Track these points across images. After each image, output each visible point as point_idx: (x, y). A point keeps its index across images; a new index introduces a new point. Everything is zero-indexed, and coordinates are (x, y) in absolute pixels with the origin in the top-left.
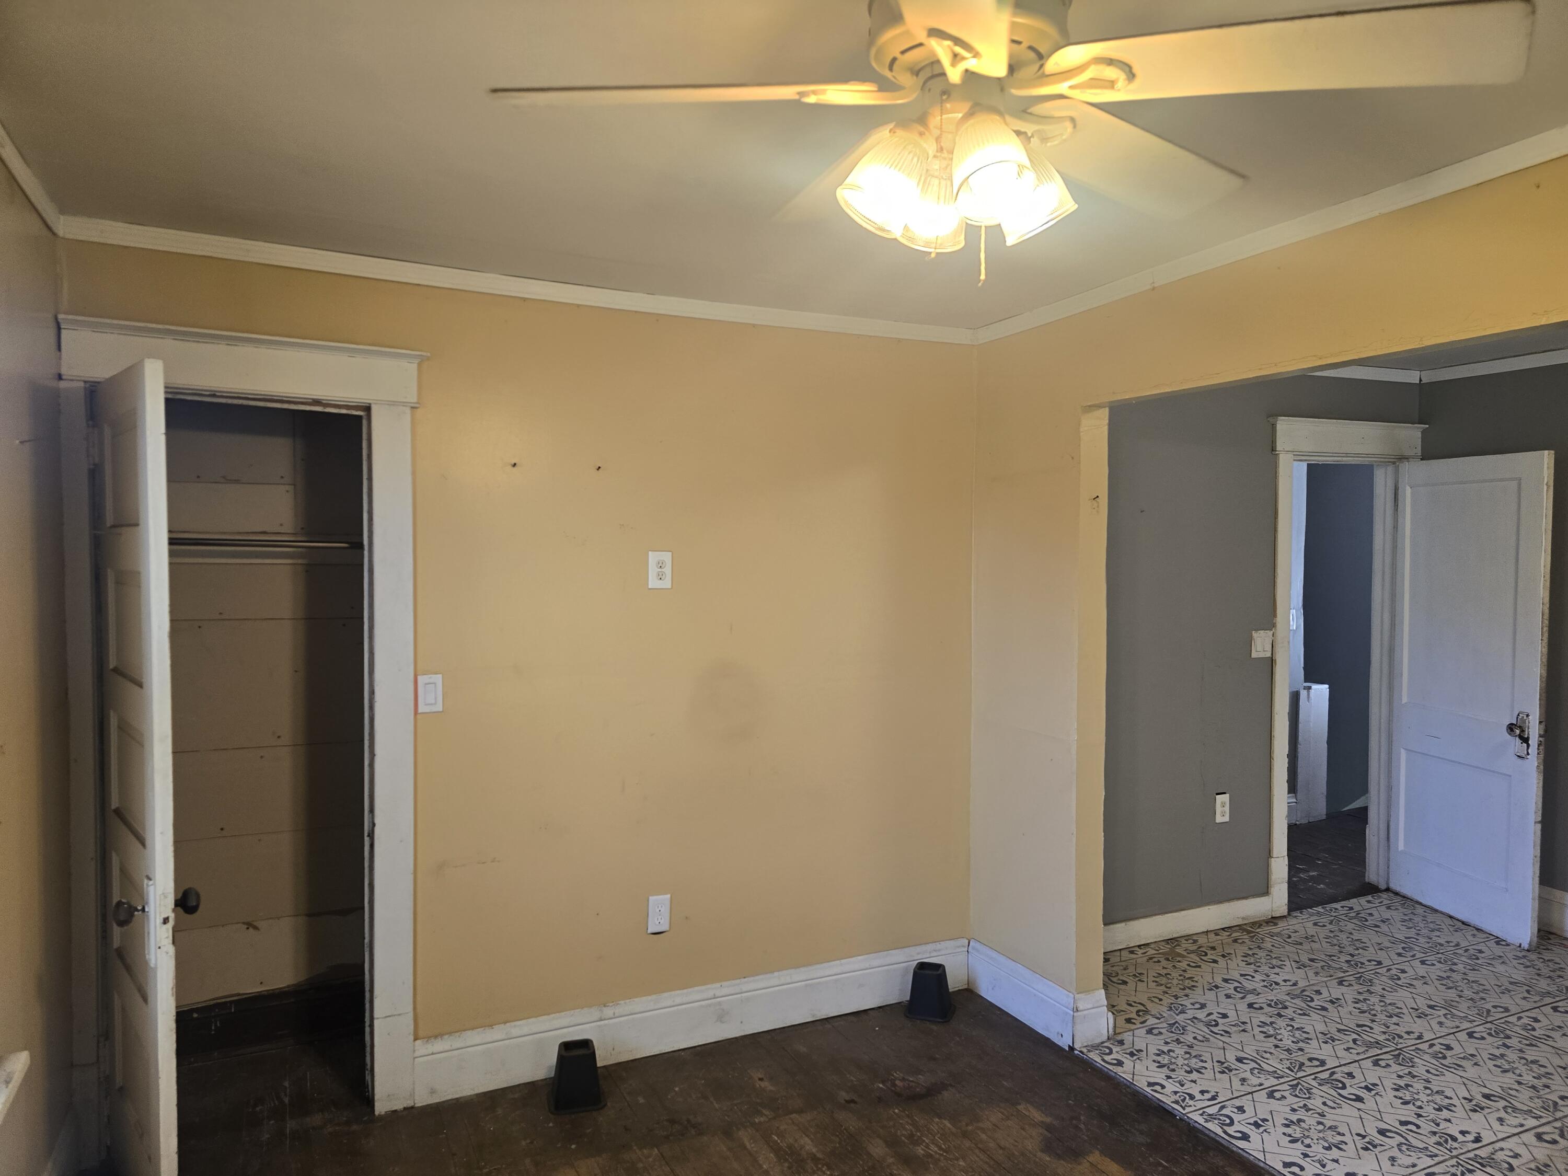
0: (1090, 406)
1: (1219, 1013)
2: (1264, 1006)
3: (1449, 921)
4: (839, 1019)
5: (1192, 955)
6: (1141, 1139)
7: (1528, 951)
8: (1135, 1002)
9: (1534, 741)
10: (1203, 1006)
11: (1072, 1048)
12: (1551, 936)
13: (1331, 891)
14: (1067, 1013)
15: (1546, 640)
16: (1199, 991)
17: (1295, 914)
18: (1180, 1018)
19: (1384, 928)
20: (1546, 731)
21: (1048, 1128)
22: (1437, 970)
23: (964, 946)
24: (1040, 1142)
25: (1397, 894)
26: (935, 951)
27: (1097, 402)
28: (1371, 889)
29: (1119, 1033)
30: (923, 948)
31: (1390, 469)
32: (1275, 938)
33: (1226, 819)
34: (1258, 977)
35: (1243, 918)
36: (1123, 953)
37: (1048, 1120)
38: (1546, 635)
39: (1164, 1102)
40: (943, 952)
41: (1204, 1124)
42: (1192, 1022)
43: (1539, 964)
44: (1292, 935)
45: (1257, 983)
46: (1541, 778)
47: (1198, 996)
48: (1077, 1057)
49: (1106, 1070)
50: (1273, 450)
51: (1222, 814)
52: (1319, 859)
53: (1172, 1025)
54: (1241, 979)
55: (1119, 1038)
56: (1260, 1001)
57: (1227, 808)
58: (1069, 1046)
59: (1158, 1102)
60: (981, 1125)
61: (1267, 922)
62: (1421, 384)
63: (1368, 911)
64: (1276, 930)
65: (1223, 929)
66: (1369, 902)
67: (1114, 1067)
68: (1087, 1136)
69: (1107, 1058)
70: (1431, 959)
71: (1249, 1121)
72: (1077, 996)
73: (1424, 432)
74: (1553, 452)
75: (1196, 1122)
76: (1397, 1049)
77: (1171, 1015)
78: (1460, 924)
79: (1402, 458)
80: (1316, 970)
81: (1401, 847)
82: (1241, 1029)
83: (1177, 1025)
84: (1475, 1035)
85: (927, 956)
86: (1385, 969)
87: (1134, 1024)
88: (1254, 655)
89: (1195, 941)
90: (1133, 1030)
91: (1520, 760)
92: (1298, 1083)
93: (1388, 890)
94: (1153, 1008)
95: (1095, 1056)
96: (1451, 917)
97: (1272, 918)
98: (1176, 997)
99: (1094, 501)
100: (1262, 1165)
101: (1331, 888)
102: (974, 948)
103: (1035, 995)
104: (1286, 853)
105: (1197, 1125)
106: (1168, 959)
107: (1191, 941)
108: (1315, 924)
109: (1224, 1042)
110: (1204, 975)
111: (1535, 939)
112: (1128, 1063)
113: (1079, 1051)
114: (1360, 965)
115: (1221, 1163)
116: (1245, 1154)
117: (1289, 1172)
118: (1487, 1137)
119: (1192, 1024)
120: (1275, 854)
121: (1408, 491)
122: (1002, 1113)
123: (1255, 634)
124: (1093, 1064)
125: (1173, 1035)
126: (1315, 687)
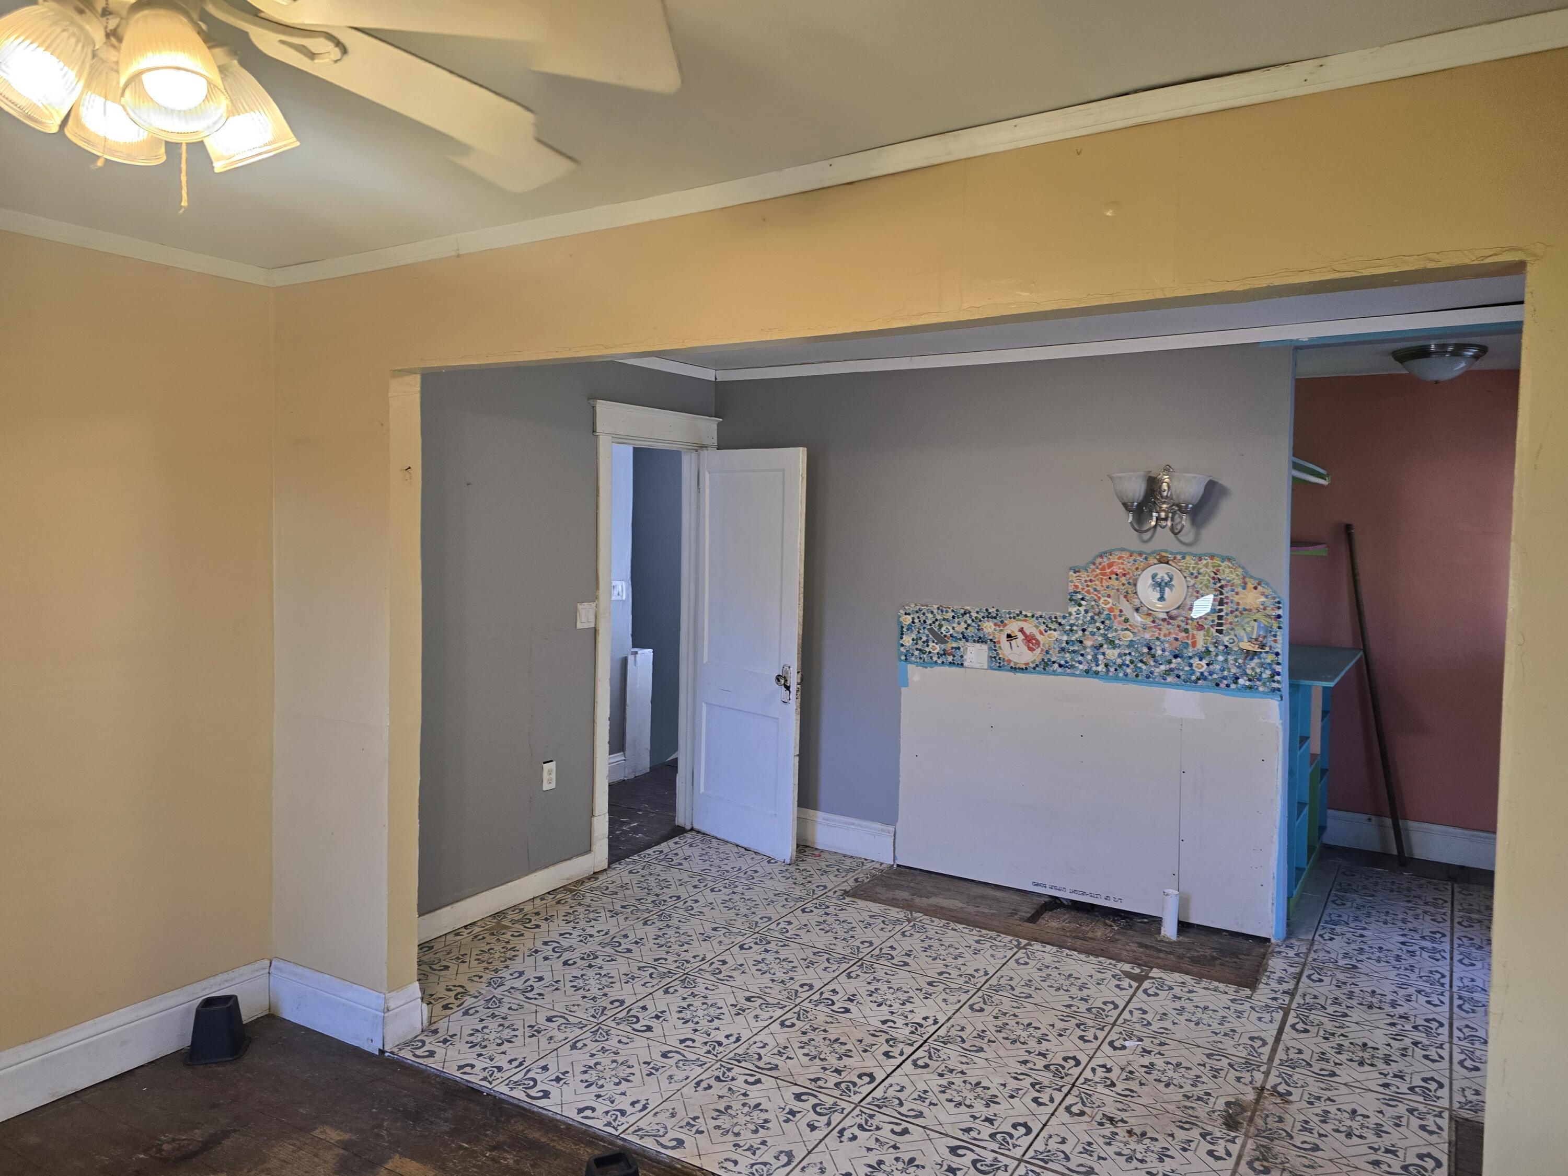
0: (399, 371)
1: (535, 978)
2: (578, 960)
3: (735, 849)
4: (92, 1089)
5: (516, 925)
6: (446, 1127)
7: (790, 864)
8: (454, 986)
9: (794, 688)
10: (521, 974)
11: (382, 1052)
12: (806, 849)
13: (647, 838)
14: (377, 1016)
15: (802, 605)
16: (519, 959)
17: (614, 866)
18: (498, 992)
19: (686, 864)
20: (802, 679)
21: (346, 1145)
22: (724, 894)
23: (264, 969)
24: (335, 1164)
25: (698, 832)
26: (226, 981)
27: (405, 367)
28: (680, 831)
29: (435, 1023)
30: (212, 981)
31: (694, 454)
32: (595, 892)
33: (553, 786)
34: (576, 933)
35: (568, 879)
36: (448, 937)
37: (346, 1137)
38: (802, 600)
39: (473, 1083)
40: (237, 981)
41: (509, 1093)
42: (509, 992)
43: (796, 874)
44: (610, 886)
45: (573, 941)
46: (799, 718)
47: (516, 965)
48: (388, 1059)
49: (416, 1065)
50: (594, 432)
51: (549, 782)
52: (640, 810)
53: (488, 1001)
54: (560, 939)
55: (433, 1027)
56: (574, 956)
57: (554, 776)
58: (380, 1050)
59: (466, 1083)
60: (268, 1166)
61: (589, 878)
62: (716, 382)
63: (675, 852)
64: (595, 884)
65: (549, 893)
66: (676, 843)
67: (425, 1059)
68: (388, 1142)
69: (418, 1052)
70: (719, 886)
71: (550, 1078)
72: (388, 995)
73: (719, 425)
74: (806, 449)
75: (502, 1093)
76: (685, 974)
77: (490, 991)
78: (743, 850)
79: (703, 447)
80: (626, 916)
81: (702, 790)
82: (554, 988)
83: (494, 999)
84: (745, 946)
85: (217, 989)
86: (682, 903)
87: (452, 1008)
88: (579, 626)
89: (521, 910)
90: (449, 1016)
91: (784, 704)
92: (600, 1028)
93: (692, 829)
94: (472, 988)
95: (407, 1054)
96: (737, 846)
97: (595, 873)
98: (496, 971)
99: (406, 472)
100: (558, 1117)
101: (648, 836)
102: (276, 968)
103: (343, 1005)
104: (606, 811)
105: (503, 1096)
106: (493, 934)
107: (518, 911)
108: (630, 872)
109: (537, 1005)
110: (525, 944)
111: (795, 853)
112: (440, 1051)
113: (390, 1053)
114: (663, 903)
115: (521, 1128)
116: (545, 1112)
117: (582, 1117)
118: (745, 1035)
119: (509, 994)
120: (597, 813)
121: (707, 475)
122: (294, 1145)
123: (580, 607)
124: (403, 1062)
125: (489, 1010)
126: (640, 651)
